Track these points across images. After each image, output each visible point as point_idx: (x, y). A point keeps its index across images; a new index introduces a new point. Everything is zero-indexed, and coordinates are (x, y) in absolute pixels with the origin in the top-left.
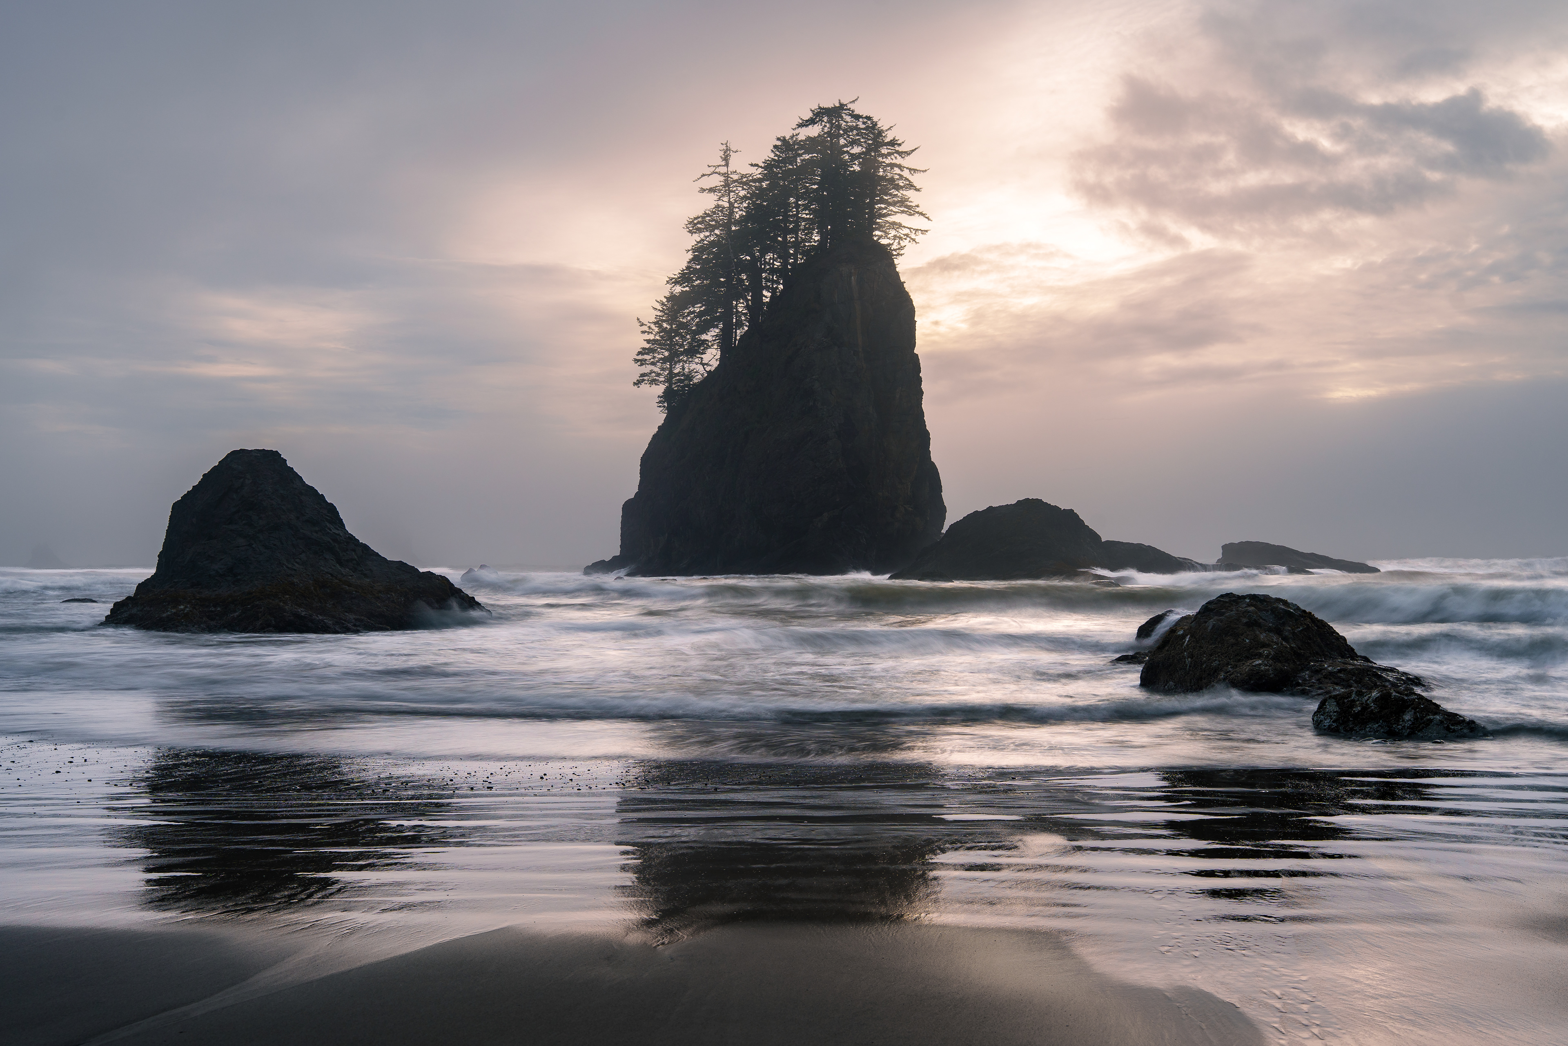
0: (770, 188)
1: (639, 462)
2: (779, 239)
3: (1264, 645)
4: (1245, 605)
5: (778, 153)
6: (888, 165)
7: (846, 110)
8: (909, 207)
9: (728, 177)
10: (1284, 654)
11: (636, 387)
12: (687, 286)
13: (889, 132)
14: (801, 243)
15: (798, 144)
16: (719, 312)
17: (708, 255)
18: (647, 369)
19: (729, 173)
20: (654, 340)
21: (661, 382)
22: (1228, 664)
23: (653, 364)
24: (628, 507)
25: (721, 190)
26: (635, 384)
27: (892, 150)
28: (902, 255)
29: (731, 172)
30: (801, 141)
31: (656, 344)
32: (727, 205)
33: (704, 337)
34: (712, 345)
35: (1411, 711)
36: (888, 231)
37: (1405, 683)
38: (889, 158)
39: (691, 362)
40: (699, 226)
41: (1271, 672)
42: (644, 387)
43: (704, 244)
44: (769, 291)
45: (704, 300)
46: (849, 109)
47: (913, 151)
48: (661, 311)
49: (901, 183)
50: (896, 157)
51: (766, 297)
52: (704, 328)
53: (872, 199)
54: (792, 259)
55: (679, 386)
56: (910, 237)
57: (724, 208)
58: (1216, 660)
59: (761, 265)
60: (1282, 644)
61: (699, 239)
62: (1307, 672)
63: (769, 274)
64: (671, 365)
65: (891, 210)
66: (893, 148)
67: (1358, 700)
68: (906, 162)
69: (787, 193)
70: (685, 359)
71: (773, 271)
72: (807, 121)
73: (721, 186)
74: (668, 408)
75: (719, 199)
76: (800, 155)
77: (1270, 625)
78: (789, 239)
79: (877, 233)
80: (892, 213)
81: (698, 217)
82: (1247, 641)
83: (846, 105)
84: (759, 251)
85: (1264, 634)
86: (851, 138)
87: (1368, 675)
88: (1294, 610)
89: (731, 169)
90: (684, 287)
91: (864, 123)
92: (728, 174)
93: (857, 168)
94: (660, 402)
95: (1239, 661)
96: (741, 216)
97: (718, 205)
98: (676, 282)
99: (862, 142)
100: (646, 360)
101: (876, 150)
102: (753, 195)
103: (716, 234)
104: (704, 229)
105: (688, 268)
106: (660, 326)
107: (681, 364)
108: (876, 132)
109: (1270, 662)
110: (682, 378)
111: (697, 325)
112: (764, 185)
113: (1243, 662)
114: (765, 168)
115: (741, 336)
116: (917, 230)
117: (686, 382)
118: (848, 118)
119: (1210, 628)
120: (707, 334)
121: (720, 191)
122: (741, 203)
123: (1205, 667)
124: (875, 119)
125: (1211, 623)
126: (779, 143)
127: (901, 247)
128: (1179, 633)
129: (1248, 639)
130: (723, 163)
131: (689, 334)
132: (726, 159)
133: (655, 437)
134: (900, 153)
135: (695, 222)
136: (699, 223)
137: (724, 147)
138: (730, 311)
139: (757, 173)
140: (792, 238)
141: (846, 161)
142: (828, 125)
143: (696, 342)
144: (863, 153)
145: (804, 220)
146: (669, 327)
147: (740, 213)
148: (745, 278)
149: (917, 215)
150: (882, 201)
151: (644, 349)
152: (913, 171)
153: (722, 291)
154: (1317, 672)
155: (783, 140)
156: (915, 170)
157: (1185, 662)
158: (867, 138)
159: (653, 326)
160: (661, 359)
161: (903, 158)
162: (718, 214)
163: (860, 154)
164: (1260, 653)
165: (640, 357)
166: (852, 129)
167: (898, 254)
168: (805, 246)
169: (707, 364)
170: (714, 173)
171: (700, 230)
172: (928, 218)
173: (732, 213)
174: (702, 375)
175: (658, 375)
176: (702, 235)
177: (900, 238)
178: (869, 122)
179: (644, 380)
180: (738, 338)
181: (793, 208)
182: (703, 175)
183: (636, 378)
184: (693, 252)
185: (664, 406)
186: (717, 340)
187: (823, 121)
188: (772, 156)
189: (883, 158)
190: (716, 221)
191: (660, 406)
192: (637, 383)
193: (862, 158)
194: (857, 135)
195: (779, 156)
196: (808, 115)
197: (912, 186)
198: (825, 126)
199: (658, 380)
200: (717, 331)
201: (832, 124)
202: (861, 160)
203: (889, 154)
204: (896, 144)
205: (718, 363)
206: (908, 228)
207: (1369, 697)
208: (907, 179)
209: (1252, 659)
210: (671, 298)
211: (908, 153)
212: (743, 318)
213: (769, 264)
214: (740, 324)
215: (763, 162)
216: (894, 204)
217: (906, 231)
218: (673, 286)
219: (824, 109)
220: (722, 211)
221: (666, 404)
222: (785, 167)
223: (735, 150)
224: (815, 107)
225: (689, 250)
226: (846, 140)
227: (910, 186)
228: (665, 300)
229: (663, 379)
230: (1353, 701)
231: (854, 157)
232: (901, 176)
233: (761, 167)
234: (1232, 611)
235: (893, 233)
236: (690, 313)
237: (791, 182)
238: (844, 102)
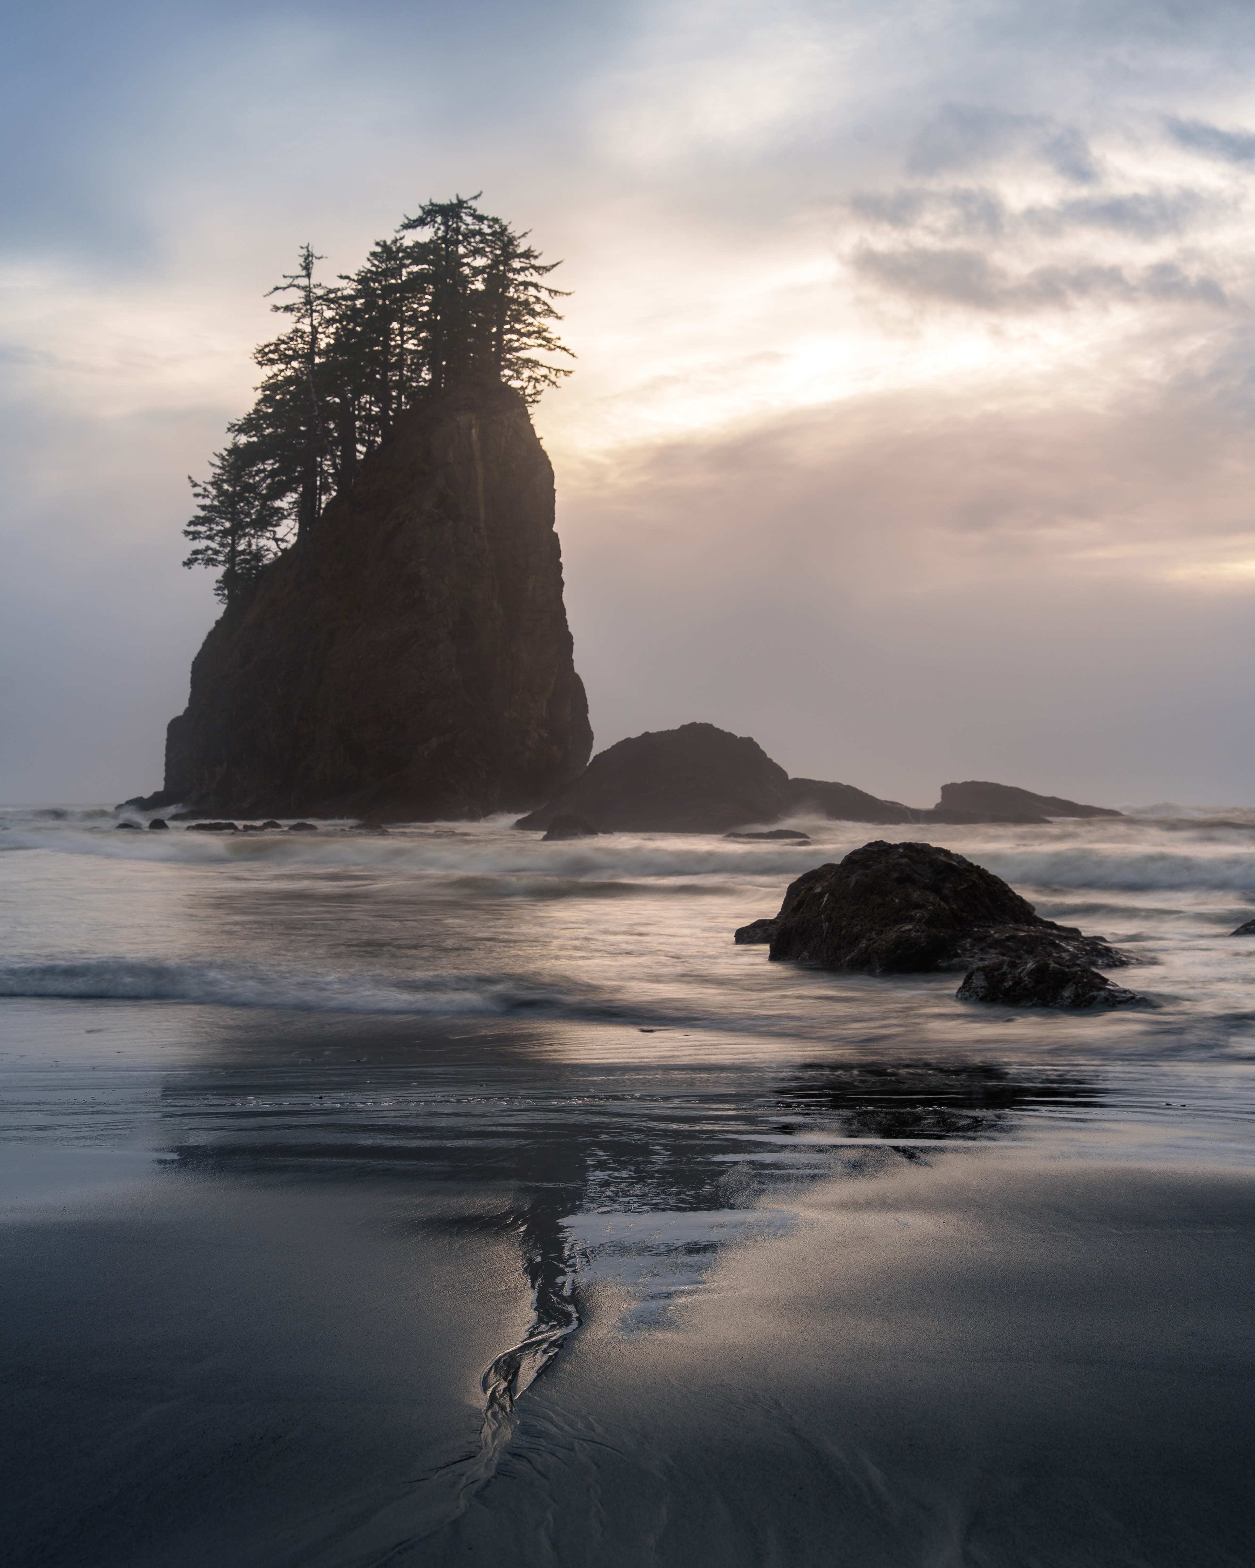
0: (367, 307)
1: (189, 668)
2: (378, 376)
3: (918, 906)
4: (896, 856)
5: (376, 263)
6: (521, 284)
7: (466, 208)
8: (548, 340)
9: (310, 292)
10: (941, 917)
11: (186, 568)
12: (254, 436)
13: (522, 240)
14: (406, 382)
15: (404, 251)
16: (298, 471)
17: (284, 394)
18: (201, 544)
19: (312, 286)
20: (210, 506)
21: (220, 562)
22: (872, 929)
23: (210, 538)
24: (175, 727)
25: (301, 309)
26: (185, 564)
27: (526, 263)
28: (538, 402)
29: (314, 286)
30: (407, 247)
31: (214, 512)
32: (308, 329)
33: (278, 504)
34: (289, 515)
35: (1072, 986)
36: (521, 369)
37: (1087, 954)
38: (522, 274)
39: (261, 536)
40: (271, 356)
41: (923, 939)
42: (198, 567)
43: (278, 380)
44: (364, 446)
45: (278, 455)
46: (470, 208)
47: (553, 266)
48: (220, 468)
49: (538, 308)
50: (531, 274)
51: (361, 452)
52: (278, 492)
53: (500, 329)
54: (395, 403)
55: (244, 568)
56: (549, 380)
57: (304, 333)
58: (857, 925)
59: (354, 410)
60: (939, 905)
61: (271, 374)
62: (969, 940)
63: (365, 423)
64: (233, 540)
65: (525, 344)
66: (527, 261)
67: (1010, 973)
68: (542, 280)
69: (389, 315)
70: (252, 532)
71: (369, 418)
72: (414, 221)
73: (301, 303)
74: (228, 597)
75: (298, 321)
76: (407, 266)
77: (927, 881)
78: (390, 377)
79: (507, 372)
80: (527, 347)
81: (270, 345)
82: (897, 901)
83: (466, 202)
84: (351, 392)
85: (919, 893)
86: (473, 246)
87: (1042, 944)
88: (958, 863)
89: (314, 280)
90: (251, 437)
91: (490, 227)
92: (310, 288)
93: (479, 286)
94: (218, 589)
95: (886, 925)
96: (328, 345)
97: (297, 329)
98: (241, 429)
99: (488, 252)
100: (200, 532)
101: (506, 263)
102: (343, 317)
103: (293, 368)
104: (277, 360)
105: (256, 411)
106: (219, 488)
107: (247, 539)
108: (506, 238)
109: (923, 927)
110: (248, 557)
111: (268, 488)
112: (359, 303)
113: (891, 927)
114: (359, 282)
115: (328, 504)
116: (558, 371)
117: (253, 563)
118: (469, 220)
119: (852, 884)
120: (282, 500)
121: (299, 310)
122: (327, 327)
123: (845, 934)
124: (504, 223)
125: (853, 879)
126: (378, 249)
127: (538, 392)
128: (816, 891)
129: (898, 898)
130: (304, 273)
131: (258, 500)
132: (307, 268)
133: (211, 635)
134: (537, 269)
135: (267, 350)
136: (270, 352)
137: (304, 252)
138: (313, 469)
139: (349, 289)
140: (396, 375)
141: (467, 276)
142: (442, 228)
143: (267, 510)
144: (488, 266)
145: (411, 351)
146: (231, 489)
147: (327, 340)
148: (332, 426)
149: (558, 350)
150: (512, 331)
151: (197, 517)
152: (553, 292)
153: (302, 444)
154: (981, 939)
155: (384, 245)
156: (556, 292)
157: (822, 927)
158: (494, 247)
159: (209, 488)
160: (220, 531)
161: (540, 274)
162: (297, 341)
163: (485, 267)
164: (912, 916)
165: (192, 528)
166: (474, 233)
167: (534, 401)
168: (412, 386)
169: (283, 540)
170: (291, 285)
171: (272, 362)
172: (573, 355)
173: (315, 340)
174: (275, 554)
175: (216, 552)
176: (276, 368)
177: (537, 380)
178: (497, 226)
179: (197, 559)
180: (323, 506)
181: (397, 335)
182: (277, 289)
183: (187, 555)
184: (264, 391)
185: (224, 595)
186: (295, 508)
187: (436, 222)
188: (368, 265)
189: (514, 274)
190: (294, 351)
191: (218, 595)
192: (188, 563)
193: (486, 273)
194: (481, 242)
195: (377, 267)
196: (416, 214)
197: (552, 312)
198: (439, 229)
199: (216, 560)
200: (295, 496)
201: (448, 227)
202: (486, 276)
203: (523, 269)
204: (532, 256)
205: (296, 538)
206: (547, 367)
207: (1024, 969)
208: (545, 303)
209: (900, 924)
210: (235, 451)
211: (547, 269)
212: (330, 480)
213: (365, 409)
214: (326, 488)
215: (357, 275)
216: (529, 335)
217: (545, 371)
218: (237, 436)
219: (436, 205)
220: (302, 337)
221: (226, 592)
222: (386, 280)
223: (318, 256)
224: (426, 203)
225: (257, 388)
226: (467, 249)
227: (550, 312)
228: (225, 453)
229: (223, 559)
230: (1005, 974)
231: (476, 271)
232: (538, 300)
233: (354, 280)
234: (880, 863)
235: (526, 373)
236: (259, 471)
237: (392, 302)
238: (463, 197)
